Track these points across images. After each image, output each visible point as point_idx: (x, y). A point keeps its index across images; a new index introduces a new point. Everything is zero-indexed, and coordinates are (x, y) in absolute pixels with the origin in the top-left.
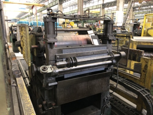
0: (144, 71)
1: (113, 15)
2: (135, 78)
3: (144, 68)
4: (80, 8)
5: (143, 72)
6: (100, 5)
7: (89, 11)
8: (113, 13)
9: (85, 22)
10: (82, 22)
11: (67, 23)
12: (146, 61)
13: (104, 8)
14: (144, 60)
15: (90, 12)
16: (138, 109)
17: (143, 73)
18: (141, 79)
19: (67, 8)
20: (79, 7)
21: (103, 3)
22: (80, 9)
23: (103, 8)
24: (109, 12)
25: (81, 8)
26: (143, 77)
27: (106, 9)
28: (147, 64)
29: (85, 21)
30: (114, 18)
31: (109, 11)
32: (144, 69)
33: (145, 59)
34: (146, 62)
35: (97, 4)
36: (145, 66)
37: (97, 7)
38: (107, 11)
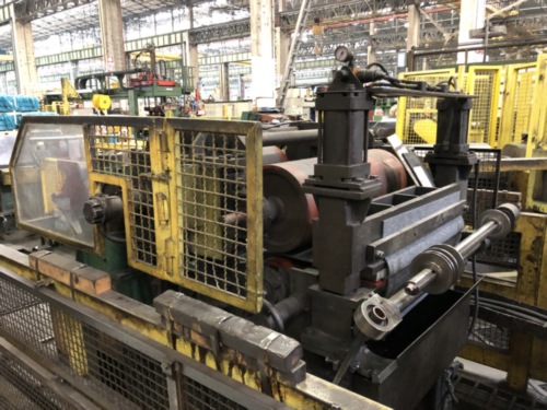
0: (530, 258)
1: (227, 71)
2: (496, 285)
3: (532, 249)
4: (113, 40)
5: (528, 263)
6: (181, 32)
7: (153, 56)
8: (226, 64)
9: (140, 93)
10: (131, 93)
11: (70, 99)
12: (537, 225)
13: (196, 45)
14: (531, 223)
15: (157, 59)
16: (512, 385)
17: (527, 265)
18: (522, 283)
19: (46, 37)
20: (109, 36)
21: (192, 28)
22: (114, 44)
23: (194, 45)
24: (213, 59)
25: (118, 43)
26: (529, 279)
27: (202, 48)
28: (540, 234)
29: (144, 92)
30: (230, 79)
31: (210, 54)
32: (532, 253)
33: (534, 220)
34: (536, 228)
35: (170, 31)
36: (533, 243)
37: (170, 39)
38: (206, 56)
